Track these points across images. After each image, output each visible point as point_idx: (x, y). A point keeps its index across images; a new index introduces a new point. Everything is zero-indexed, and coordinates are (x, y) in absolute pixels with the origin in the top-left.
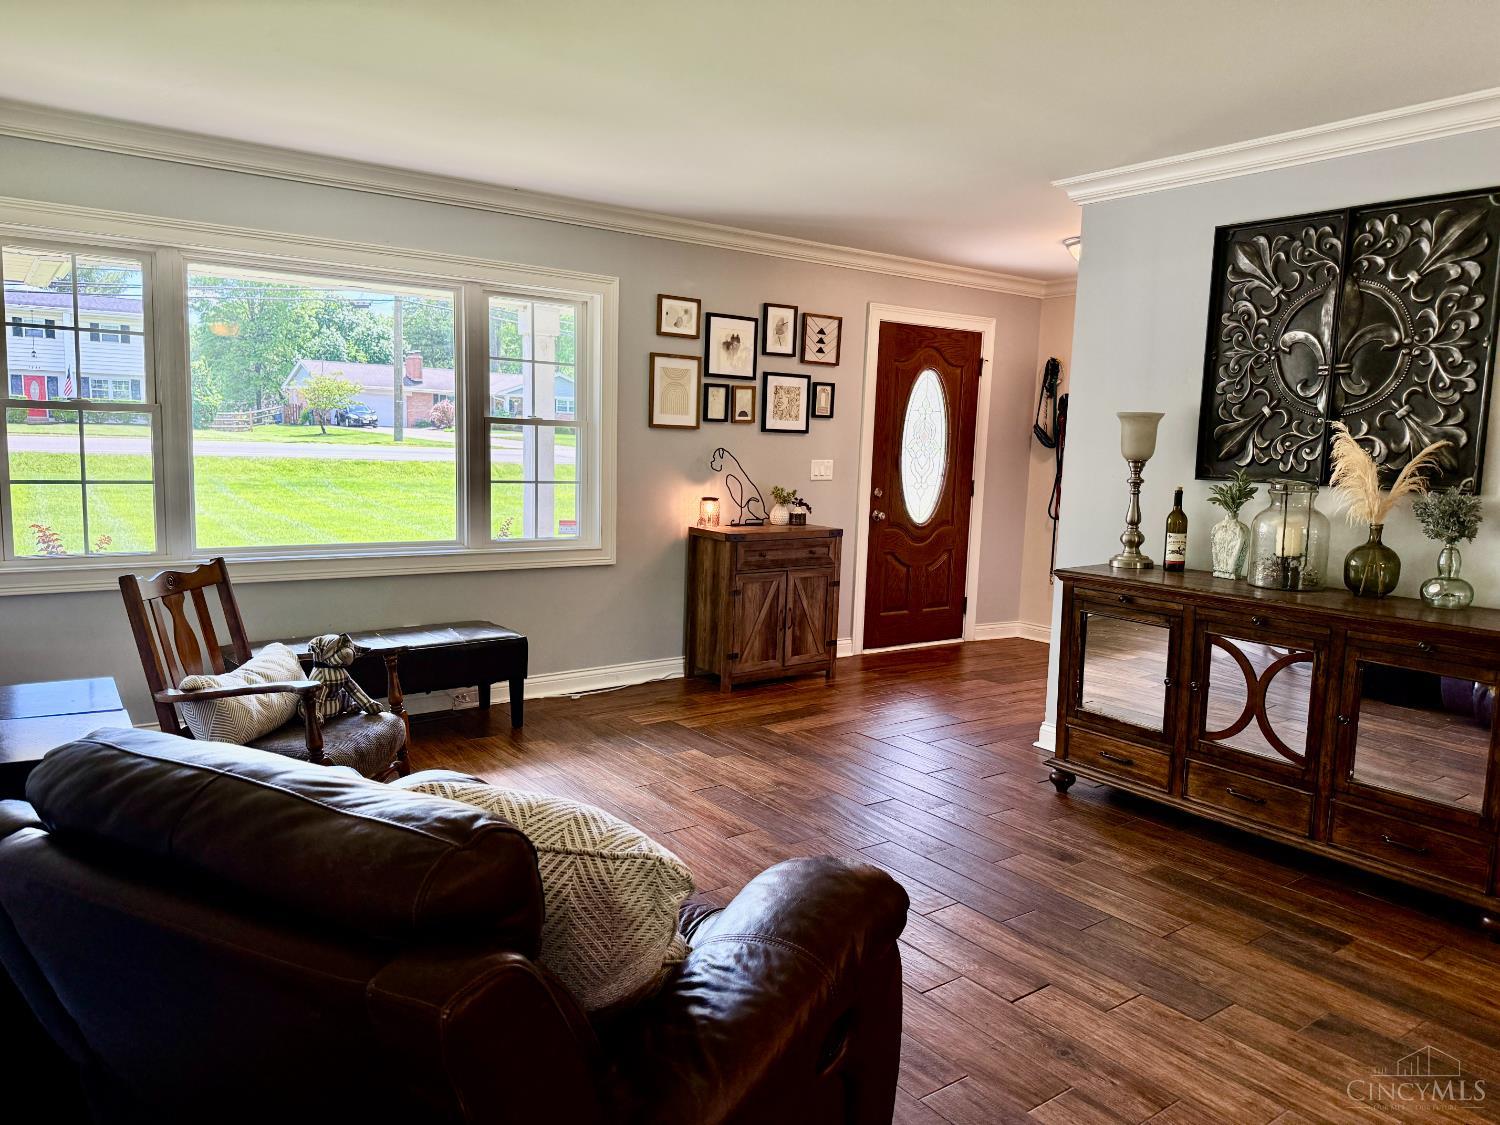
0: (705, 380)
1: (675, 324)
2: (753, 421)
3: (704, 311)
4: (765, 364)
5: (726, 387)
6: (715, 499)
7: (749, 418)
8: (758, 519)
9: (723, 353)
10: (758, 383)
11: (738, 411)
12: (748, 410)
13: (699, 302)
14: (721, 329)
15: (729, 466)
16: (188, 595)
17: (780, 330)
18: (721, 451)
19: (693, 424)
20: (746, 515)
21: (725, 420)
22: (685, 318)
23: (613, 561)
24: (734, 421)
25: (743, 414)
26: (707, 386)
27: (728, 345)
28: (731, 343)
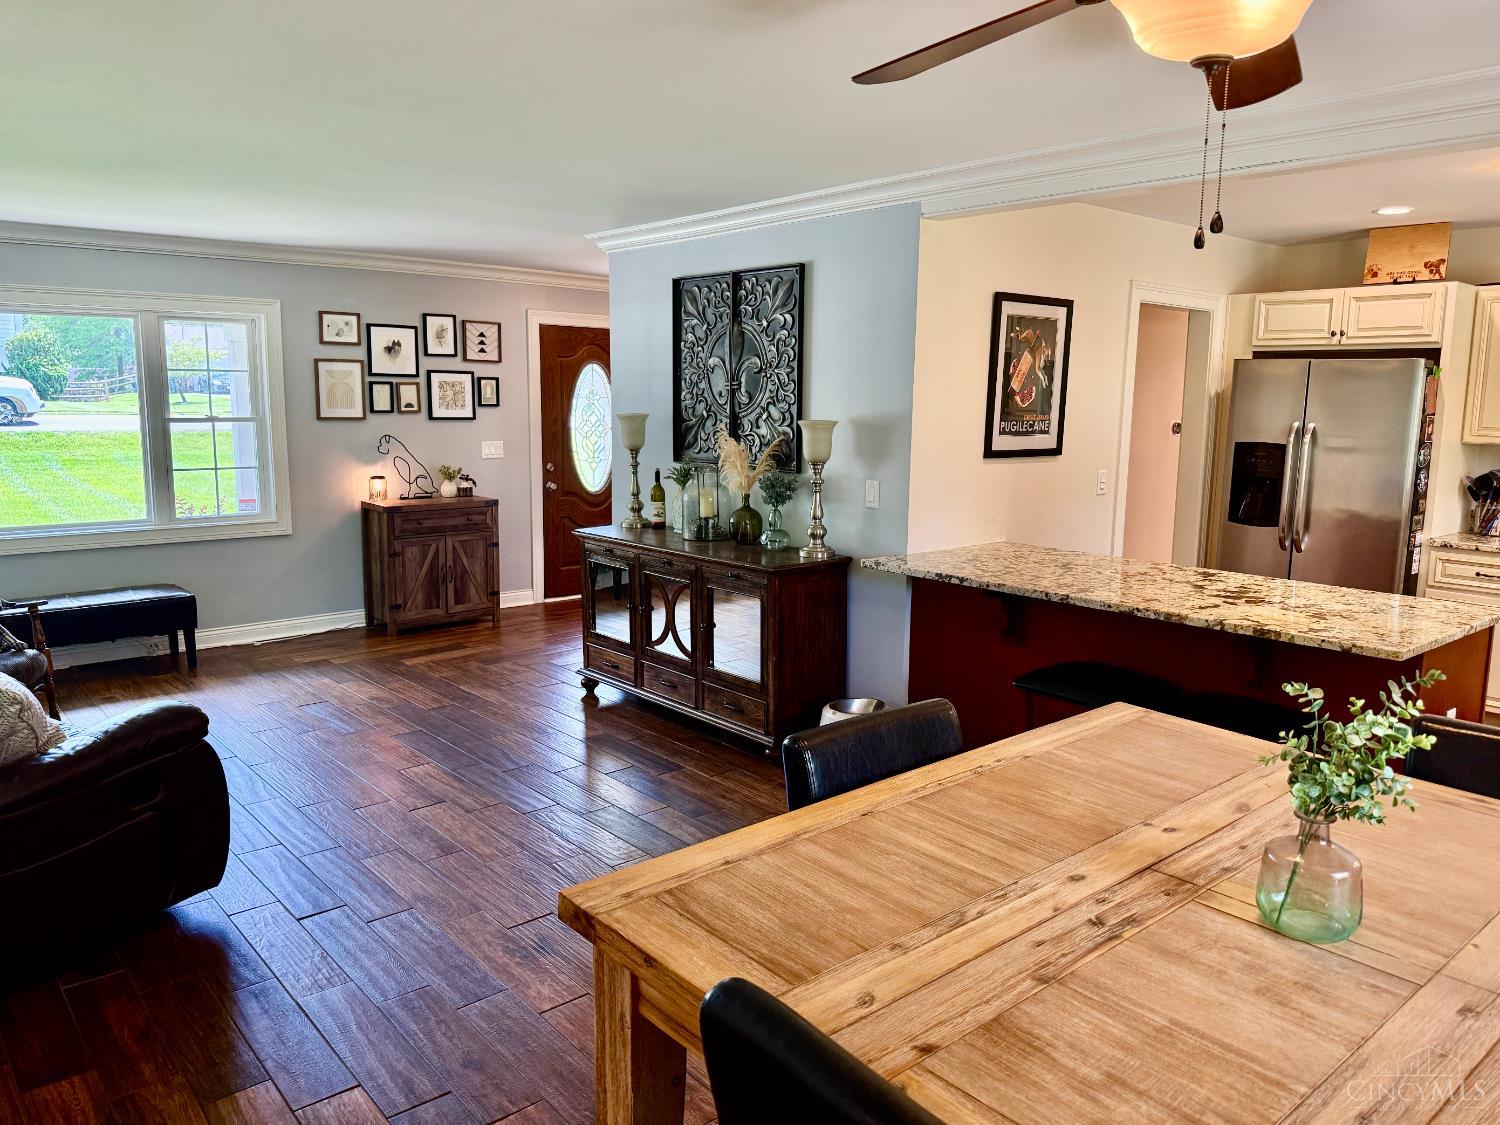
0: (369, 379)
1: (337, 334)
2: (419, 411)
3: (364, 322)
4: (427, 364)
5: (391, 384)
6: (382, 478)
7: (415, 409)
8: (427, 493)
9: (385, 357)
10: (422, 380)
11: (403, 404)
12: (414, 402)
13: (358, 315)
14: (381, 338)
15: (396, 449)
17: (440, 335)
18: (388, 437)
19: (361, 415)
20: (415, 490)
21: (392, 411)
22: (346, 329)
23: (290, 533)
24: (400, 412)
25: (409, 405)
26: (371, 384)
27: (389, 350)
28: (392, 349)
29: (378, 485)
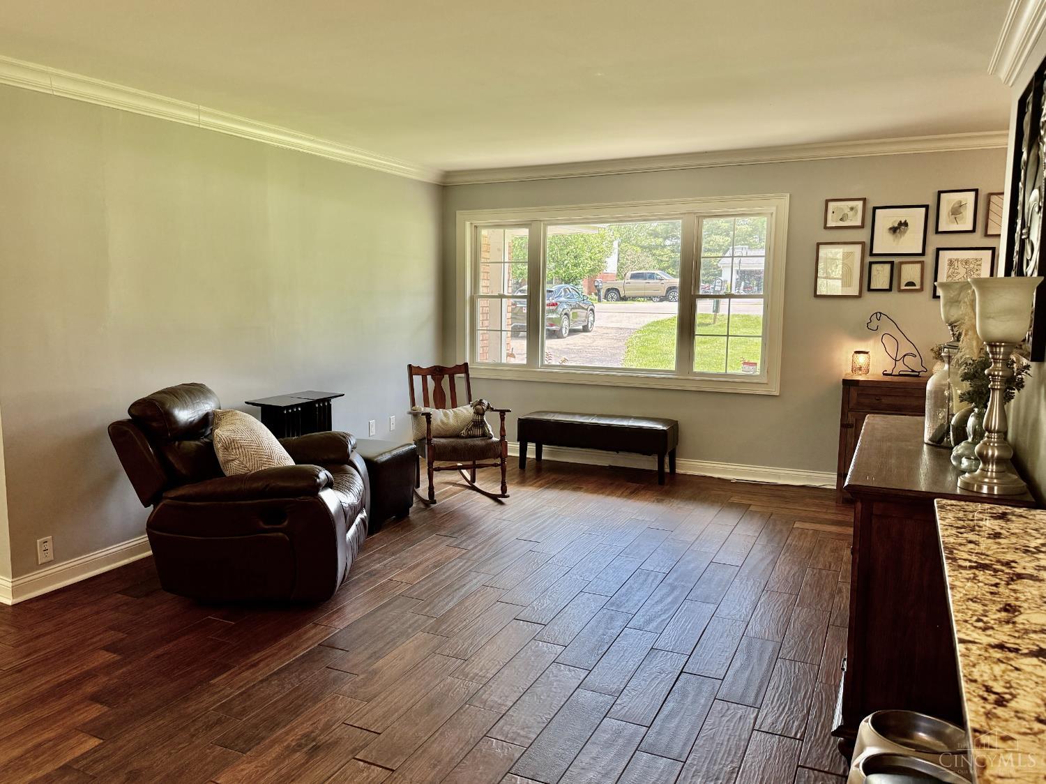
0: (869, 259)
1: (841, 220)
2: (922, 289)
3: (870, 206)
4: (935, 241)
5: (892, 263)
6: (867, 353)
7: (918, 287)
8: (913, 371)
9: (889, 237)
10: (929, 259)
11: (904, 282)
12: (917, 281)
13: (864, 200)
14: (886, 219)
15: (887, 327)
16: (447, 377)
17: (956, 211)
19: (857, 293)
20: (901, 368)
21: (890, 290)
22: (851, 214)
23: (778, 394)
24: (900, 291)
25: (911, 284)
26: (871, 263)
27: (894, 230)
28: (898, 229)
29: (861, 359)
